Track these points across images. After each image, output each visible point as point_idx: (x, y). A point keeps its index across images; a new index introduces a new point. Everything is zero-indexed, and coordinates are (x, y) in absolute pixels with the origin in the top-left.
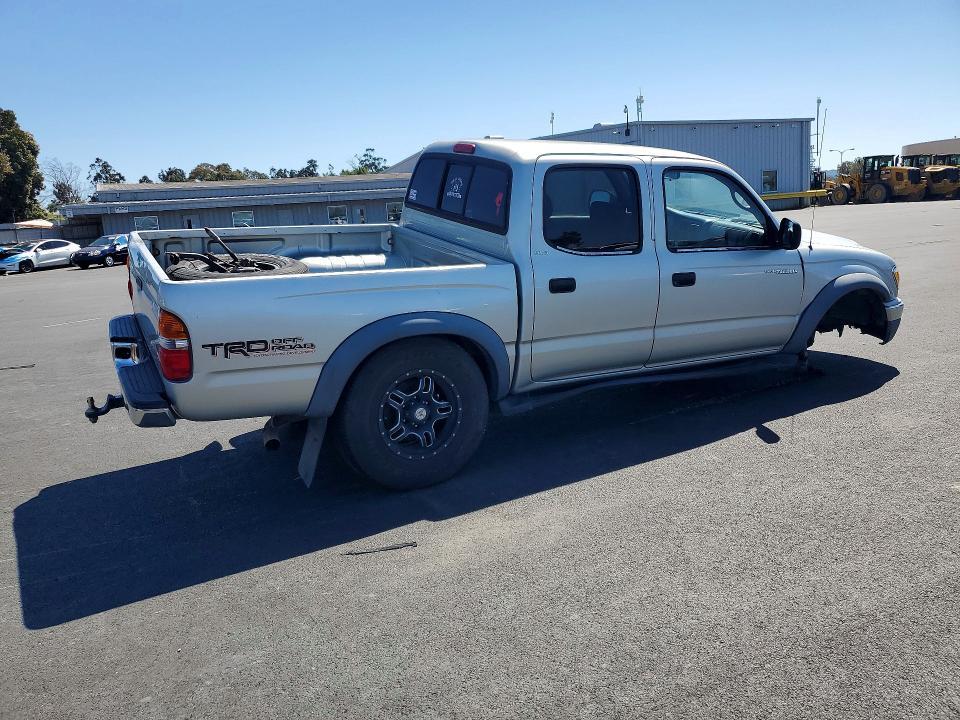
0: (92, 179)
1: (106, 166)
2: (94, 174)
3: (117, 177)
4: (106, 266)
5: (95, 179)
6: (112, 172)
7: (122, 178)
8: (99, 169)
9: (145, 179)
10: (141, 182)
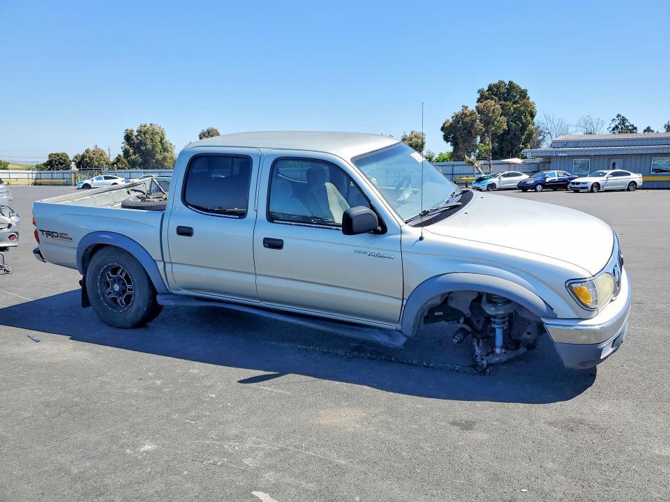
0: (611, 129)
1: (624, 120)
2: (613, 126)
3: (630, 128)
4: (536, 191)
5: (614, 129)
6: (627, 124)
7: (635, 128)
8: (617, 122)
9: (648, 130)
10: (645, 131)
